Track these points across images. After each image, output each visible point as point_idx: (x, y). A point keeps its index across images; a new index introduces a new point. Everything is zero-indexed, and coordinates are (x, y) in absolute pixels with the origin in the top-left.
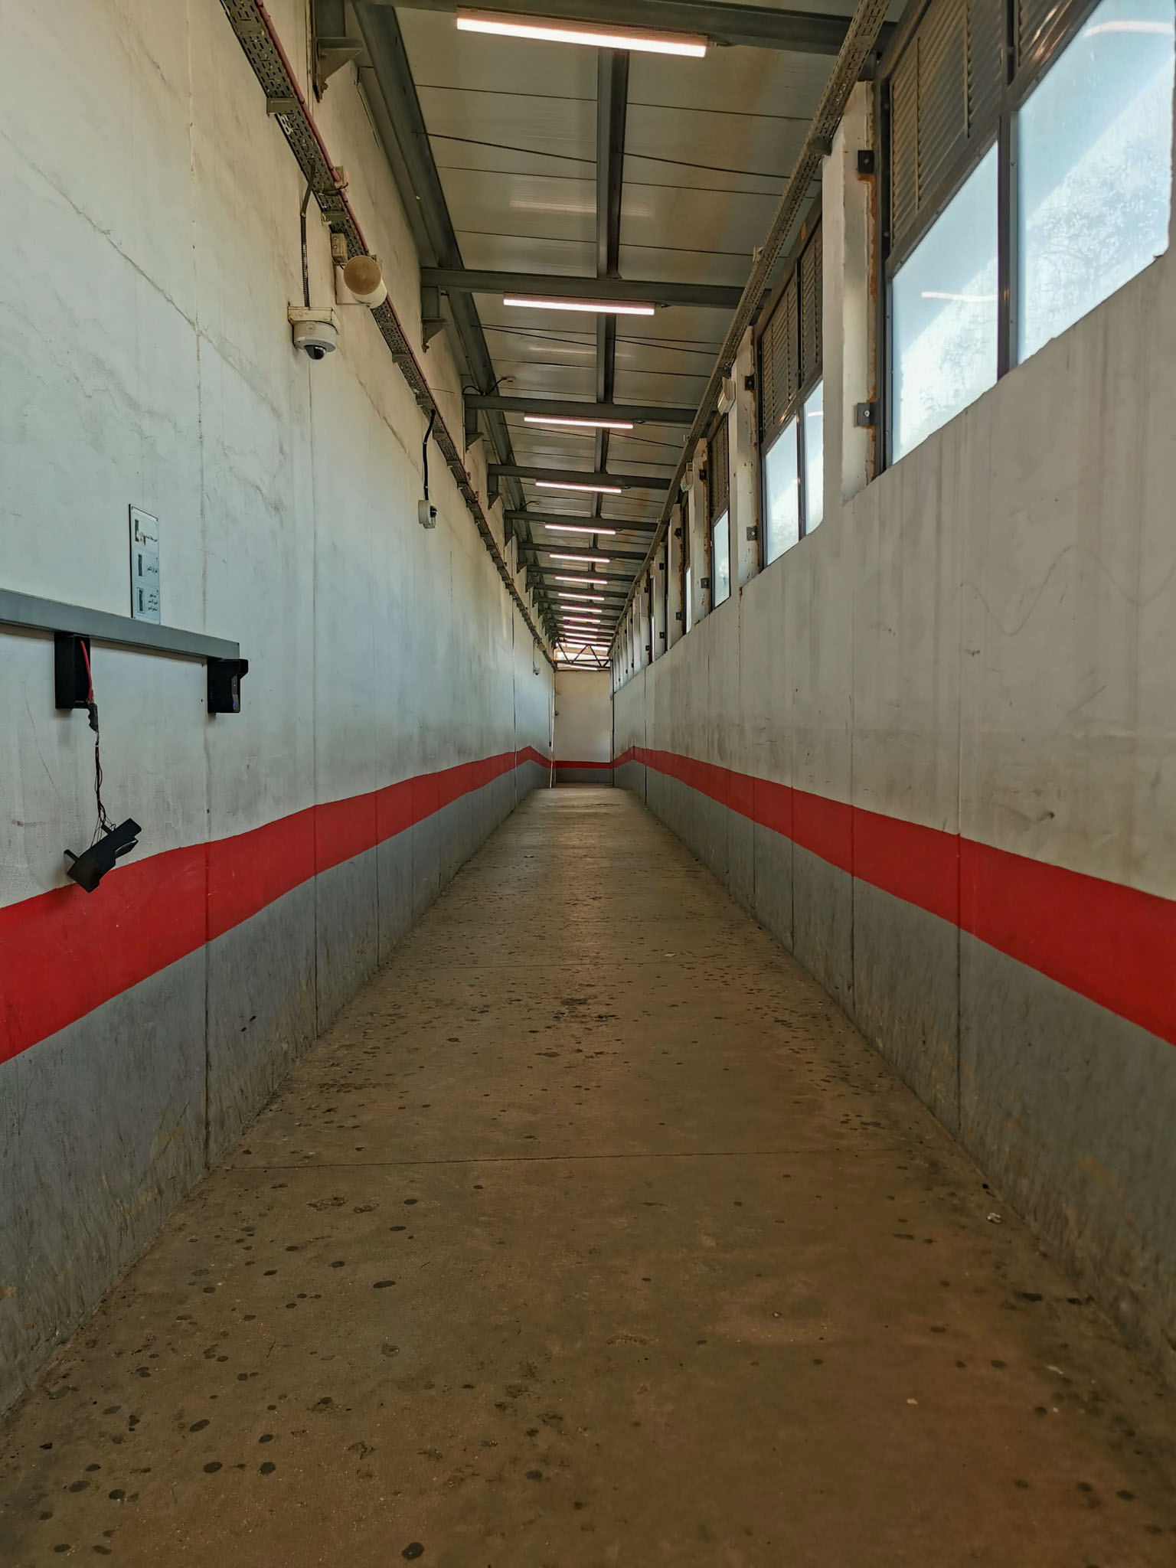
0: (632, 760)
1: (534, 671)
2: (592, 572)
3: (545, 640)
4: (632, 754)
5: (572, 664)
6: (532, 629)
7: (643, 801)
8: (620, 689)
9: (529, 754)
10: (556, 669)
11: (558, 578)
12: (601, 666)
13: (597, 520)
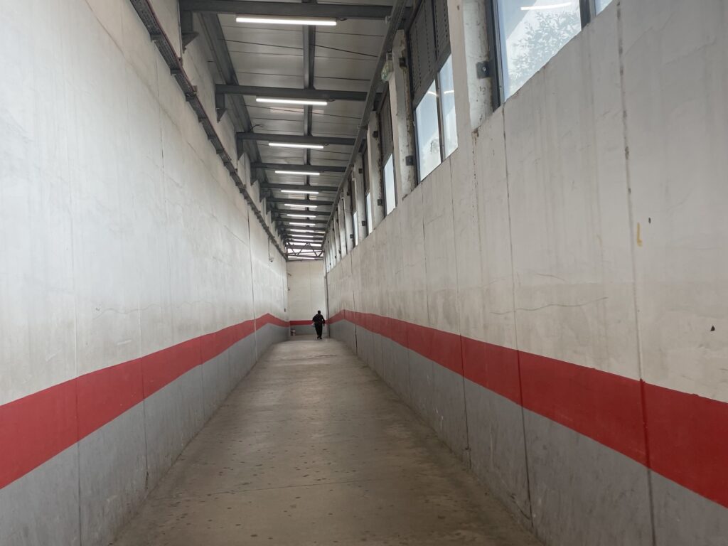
0: (344, 320)
1: (270, 259)
2: (307, 201)
3: (278, 239)
4: (342, 316)
5: (298, 256)
6: (266, 229)
7: (353, 351)
8: (331, 270)
9: (268, 319)
10: (287, 260)
11: (286, 205)
12: (317, 256)
13: (307, 166)
